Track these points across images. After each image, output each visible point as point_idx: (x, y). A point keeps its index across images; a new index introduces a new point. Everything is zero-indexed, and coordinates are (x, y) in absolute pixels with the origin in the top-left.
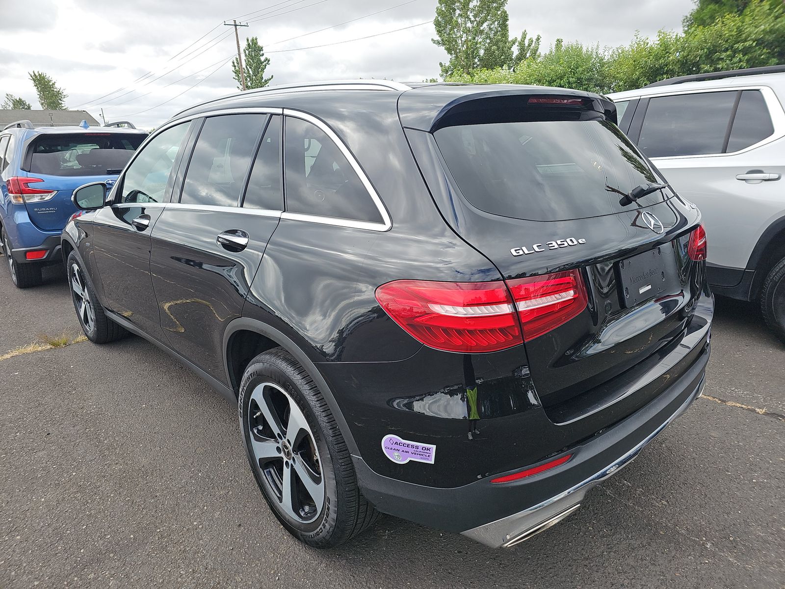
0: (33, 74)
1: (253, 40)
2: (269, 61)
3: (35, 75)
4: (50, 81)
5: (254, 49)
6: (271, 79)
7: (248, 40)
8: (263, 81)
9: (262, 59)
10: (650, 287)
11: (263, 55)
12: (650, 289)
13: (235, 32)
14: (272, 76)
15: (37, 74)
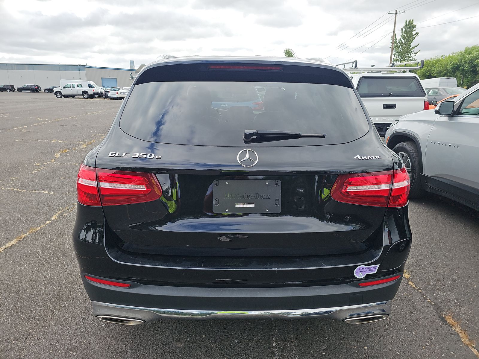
0: (285, 50)
1: (410, 21)
2: (418, 34)
3: (286, 50)
4: (292, 53)
5: (410, 27)
6: (417, 46)
7: (406, 22)
8: (411, 47)
9: (414, 33)
10: (253, 206)
11: (415, 30)
12: (253, 207)
13: (395, 18)
14: (418, 44)
15: (287, 50)
